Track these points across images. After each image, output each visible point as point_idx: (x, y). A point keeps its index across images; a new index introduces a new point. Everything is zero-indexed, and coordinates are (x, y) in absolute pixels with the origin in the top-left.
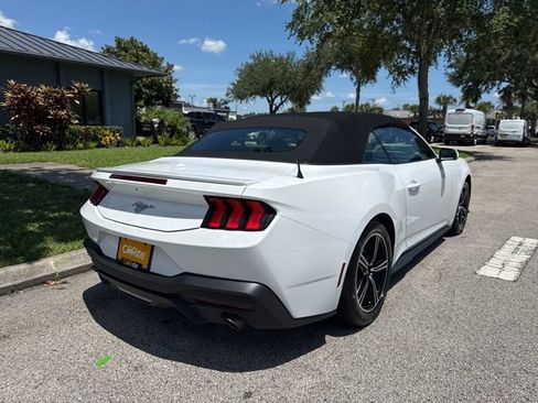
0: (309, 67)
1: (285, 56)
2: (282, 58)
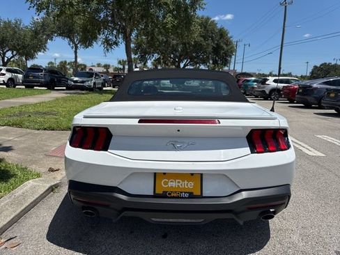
0: (36, 33)
1: (13, 21)
2: (10, 22)
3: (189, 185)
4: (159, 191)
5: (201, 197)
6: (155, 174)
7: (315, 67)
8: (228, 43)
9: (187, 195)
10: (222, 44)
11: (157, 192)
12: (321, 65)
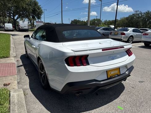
3: (117, 72)
4: (109, 77)
5: (121, 75)
6: (107, 71)
7: (72, 21)
8: (39, 8)
9: (117, 76)
10: (36, 8)
11: (108, 77)
12: (74, 20)
